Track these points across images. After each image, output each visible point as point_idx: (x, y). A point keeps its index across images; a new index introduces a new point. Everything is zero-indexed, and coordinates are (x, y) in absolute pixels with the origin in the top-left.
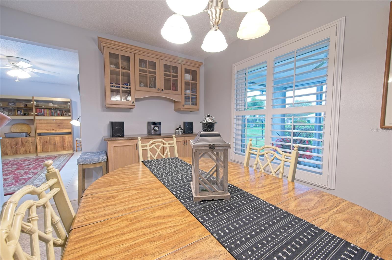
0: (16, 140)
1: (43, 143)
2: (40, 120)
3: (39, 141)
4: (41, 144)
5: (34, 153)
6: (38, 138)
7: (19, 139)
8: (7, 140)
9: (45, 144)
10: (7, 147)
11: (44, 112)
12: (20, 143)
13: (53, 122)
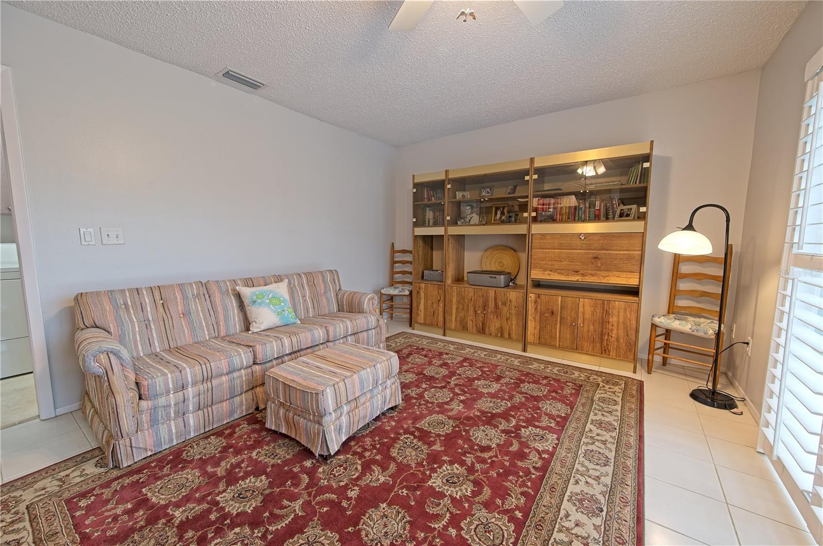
0: (485, 295)
1: (542, 314)
2: (545, 234)
3: (533, 304)
4: (537, 318)
5: (517, 341)
6: (532, 296)
7: (491, 293)
8: (469, 292)
9: (548, 315)
12: (491, 304)
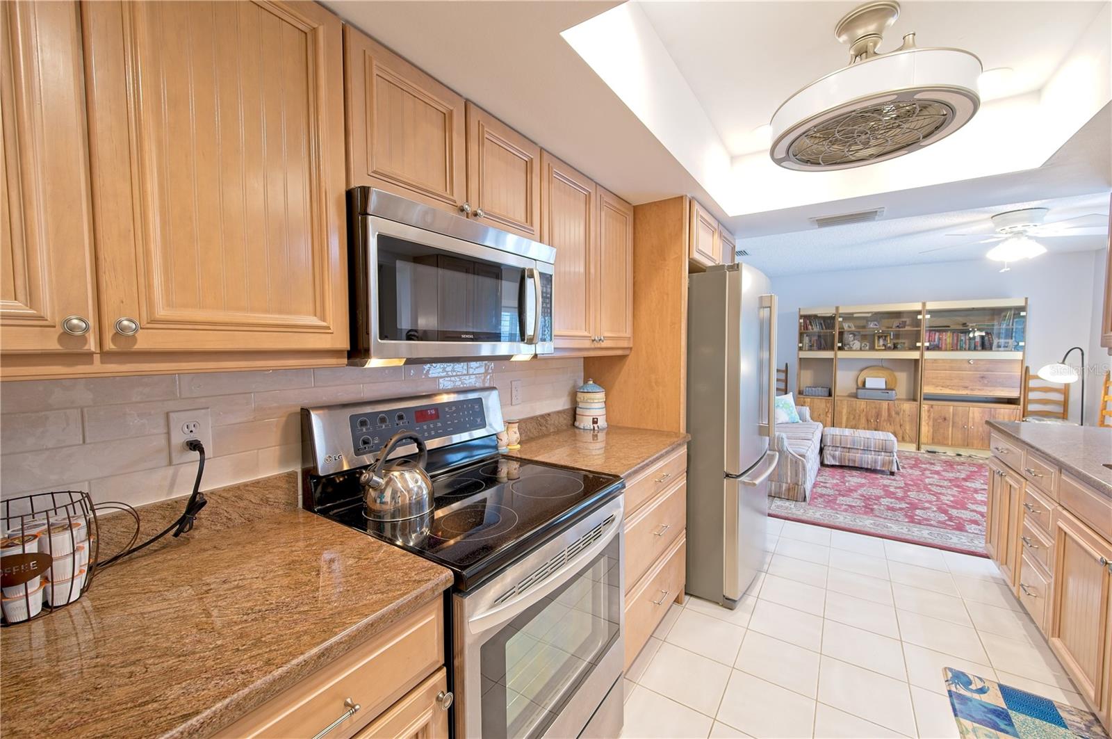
0: (878, 406)
1: (935, 420)
2: (935, 360)
3: (926, 413)
4: (931, 423)
5: (911, 442)
6: (925, 407)
7: (885, 405)
8: (861, 405)
9: (940, 422)
10: (859, 419)
11: (939, 339)
12: (885, 414)
13: (967, 365)
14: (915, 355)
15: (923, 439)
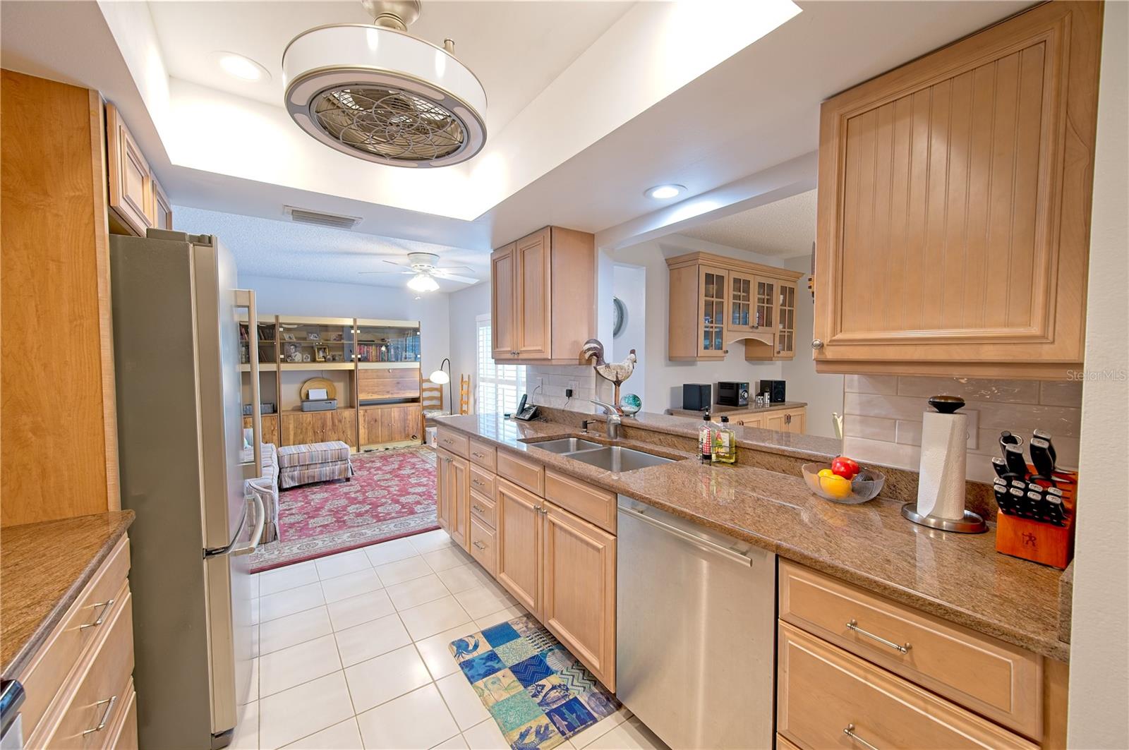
0: (323, 417)
1: (369, 423)
2: (366, 370)
3: (362, 417)
4: (366, 426)
5: (353, 444)
6: (361, 412)
7: (329, 414)
8: (307, 418)
9: (372, 424)
10: (306, 432)
11: (367, 352)
12: (329, 423)
13: (388, 374)
14: (350, 366)
15: (362, 441)
